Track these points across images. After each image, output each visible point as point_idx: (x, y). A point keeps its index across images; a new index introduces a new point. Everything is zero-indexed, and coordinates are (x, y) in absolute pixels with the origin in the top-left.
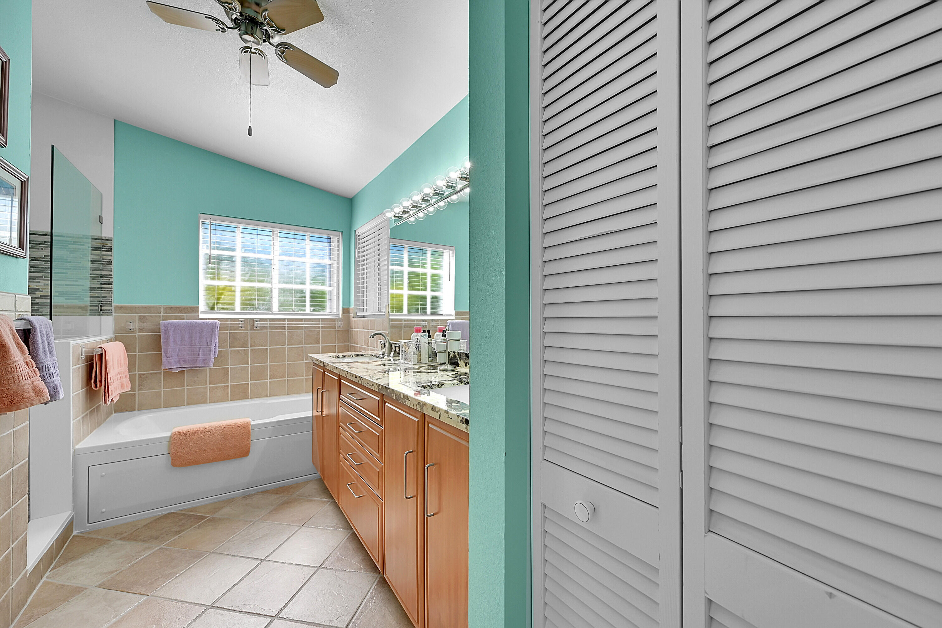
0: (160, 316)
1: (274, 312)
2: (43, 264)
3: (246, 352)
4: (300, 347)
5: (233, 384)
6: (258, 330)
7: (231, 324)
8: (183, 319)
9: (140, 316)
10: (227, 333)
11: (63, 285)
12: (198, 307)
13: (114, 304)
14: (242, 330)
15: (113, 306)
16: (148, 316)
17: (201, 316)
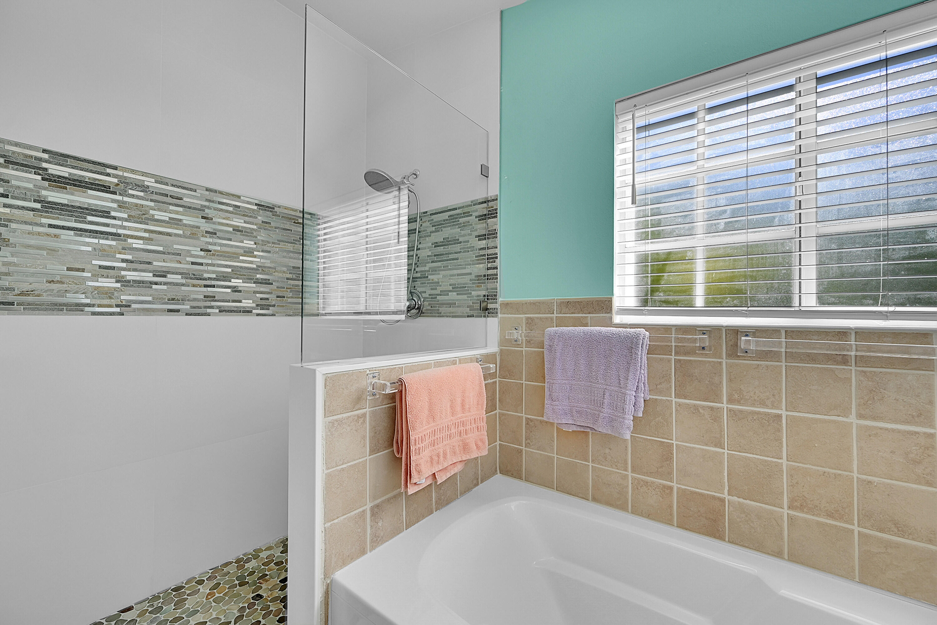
0: (552, 319)
1: (803, 309)
2: (442, 250)
3: (715, 414)
4: (916, 433)
5: (683, 487)
6: (751, 358)
7: (677, 339)
8: (586, 325)
9: (528, 319)
10: (669, 361)
11: (455, 275)
12: (610, 301)
13: (500, 299)
14: (706, 355)
15: (499, 303)
16: (537, 318)
17: (617, 319)
